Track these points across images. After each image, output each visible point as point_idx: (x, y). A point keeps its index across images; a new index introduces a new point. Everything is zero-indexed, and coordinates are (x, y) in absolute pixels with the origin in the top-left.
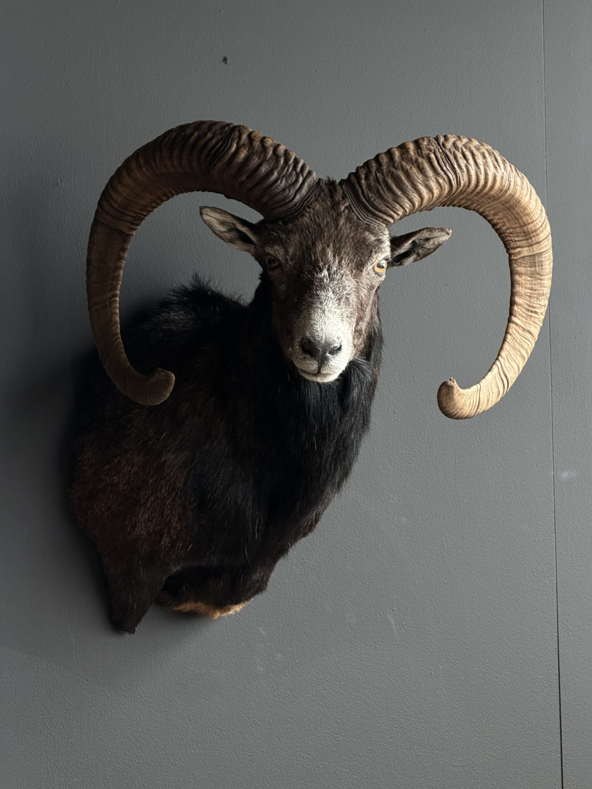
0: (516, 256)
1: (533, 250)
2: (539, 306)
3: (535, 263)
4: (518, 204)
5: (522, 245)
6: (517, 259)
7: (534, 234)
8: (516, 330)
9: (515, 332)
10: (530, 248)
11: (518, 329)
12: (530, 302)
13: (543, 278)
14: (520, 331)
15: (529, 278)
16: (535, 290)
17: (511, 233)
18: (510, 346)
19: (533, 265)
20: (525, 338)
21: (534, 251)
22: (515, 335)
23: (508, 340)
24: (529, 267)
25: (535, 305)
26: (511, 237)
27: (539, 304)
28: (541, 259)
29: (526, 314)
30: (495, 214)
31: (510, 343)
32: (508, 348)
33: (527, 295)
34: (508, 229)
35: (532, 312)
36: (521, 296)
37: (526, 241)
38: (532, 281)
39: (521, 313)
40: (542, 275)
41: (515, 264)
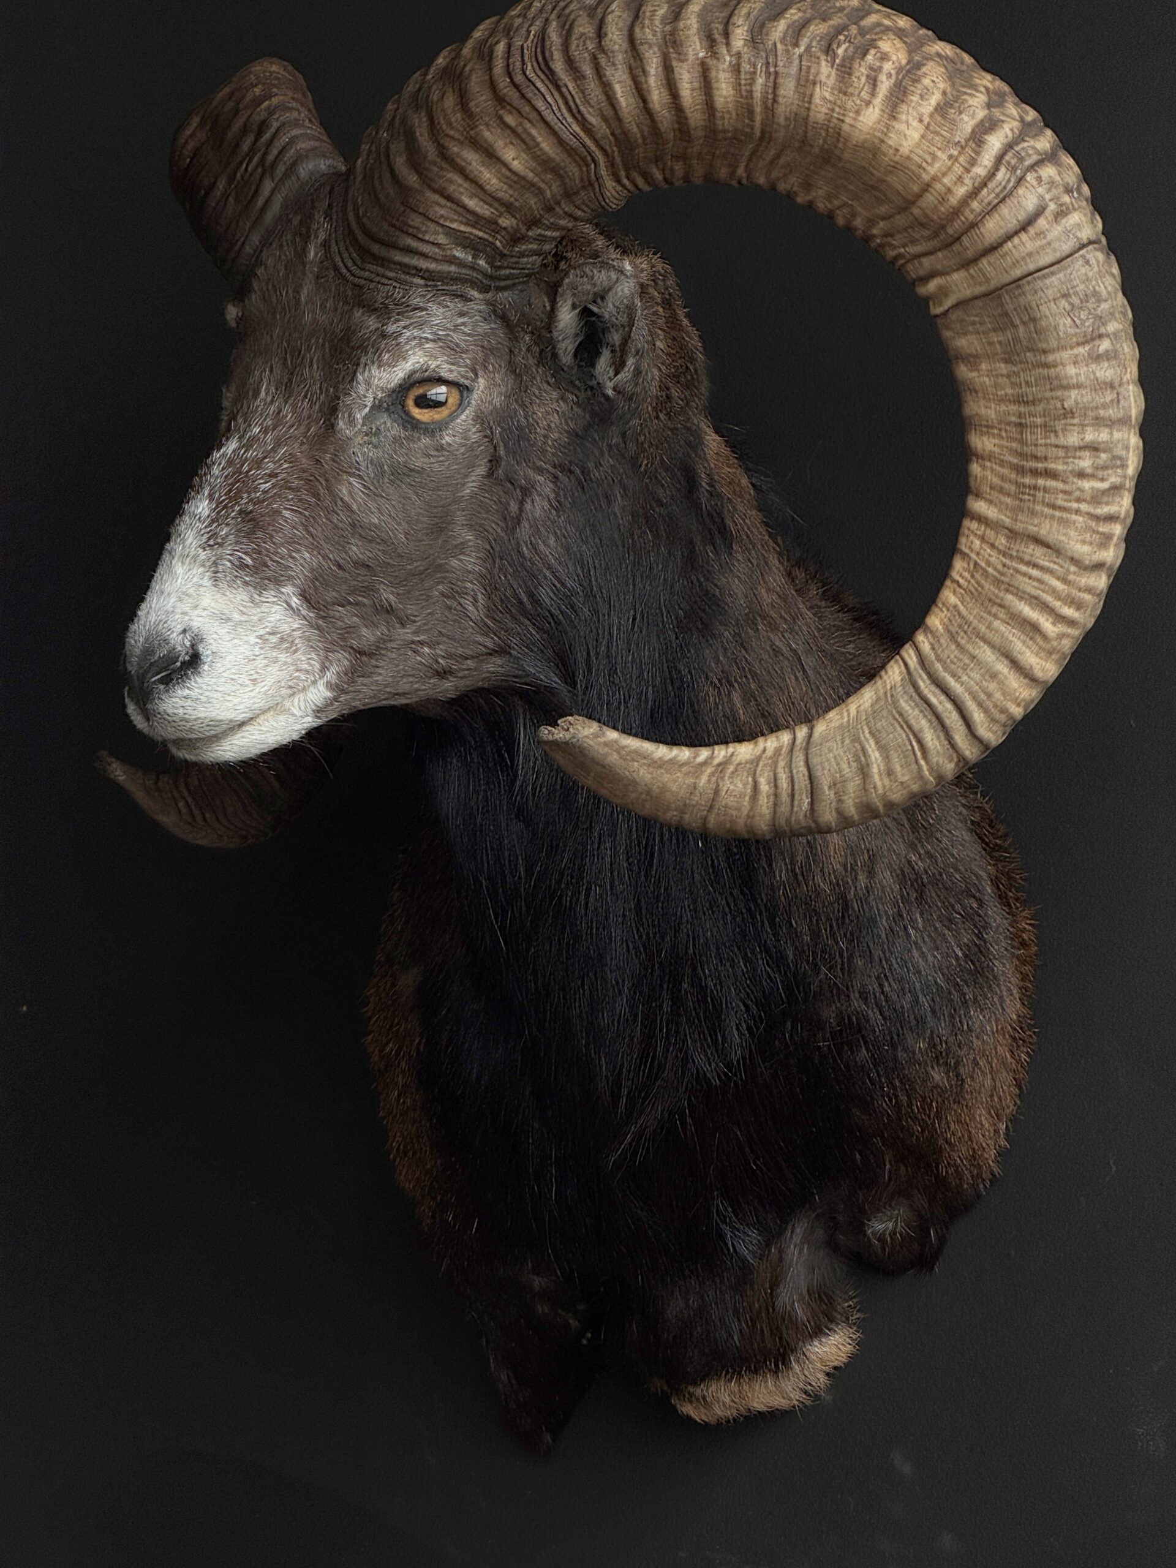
0: (940, 304)
1: (984, 275)
2: (1061, 453)
3: (1007, 314)
4: (838, 140)
5: (939, 267)
6: (948, 311)
7: (957, 225)
8: (982, 539)
9: (977, 542)
10: (972, 271)
11: (990, 534)
12: (1022, 442)
13: (1051, 358)
14: (1002, 541)
15: (1003, 368)
16: (1034, 402)
17: (887, 234)
18: (958, 589)
19: (1004, 322)
20: (1021, 560)
21: (988, 280)
22: (978, 554)
23: (955, 575)
24: (994, 330)
25: (1040, 451)
26: (895, 247)
27: (1057, 446)
28: (1022, 301)
29: (1017, 484)
30: (807, 186)
31: (961, 581)
32: (953, 599)
33: (1009, 423)
34: (871, 222)
35: (1035, 473)
36: (987, 428)
37: (945, 252)
38: (1017, 374)
39: (996, 481)
40: (1045, 352)
41: (947, 328)
